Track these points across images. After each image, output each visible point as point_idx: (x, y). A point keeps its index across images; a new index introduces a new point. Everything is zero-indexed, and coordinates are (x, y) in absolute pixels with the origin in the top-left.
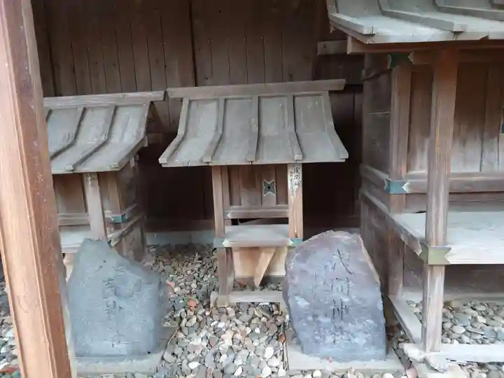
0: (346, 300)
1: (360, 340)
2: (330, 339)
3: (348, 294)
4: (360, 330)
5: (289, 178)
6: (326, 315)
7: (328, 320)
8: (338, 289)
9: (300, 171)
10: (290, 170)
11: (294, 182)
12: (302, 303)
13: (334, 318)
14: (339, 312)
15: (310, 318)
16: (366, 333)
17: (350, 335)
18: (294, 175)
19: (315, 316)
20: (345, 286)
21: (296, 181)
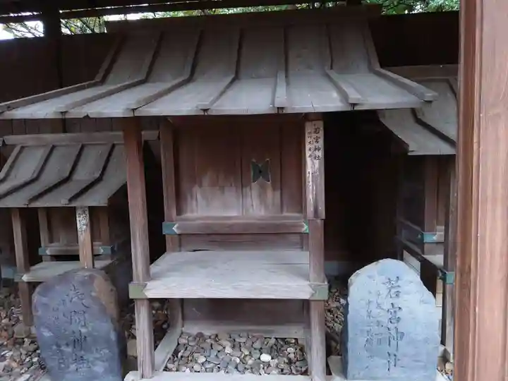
0: (83, 330)
1: (99, 368)
2: (73, 367)
3: (85, 325)
4: (97, 359)
5: (78, 219)
6: (67, 345)
7: (69, 350)
8: (76, 320)
9: (87, 212)
10: (78, 212)
11: (82, 222)
12: (47, 334)
13: (75, 347)
14: (79, 342)
15: (54, 347)
16: (103, 361)
17: (90, 364)
18: (82, 216)
19: (59, 346)
20: (82, 319)
21: (84, 222)
